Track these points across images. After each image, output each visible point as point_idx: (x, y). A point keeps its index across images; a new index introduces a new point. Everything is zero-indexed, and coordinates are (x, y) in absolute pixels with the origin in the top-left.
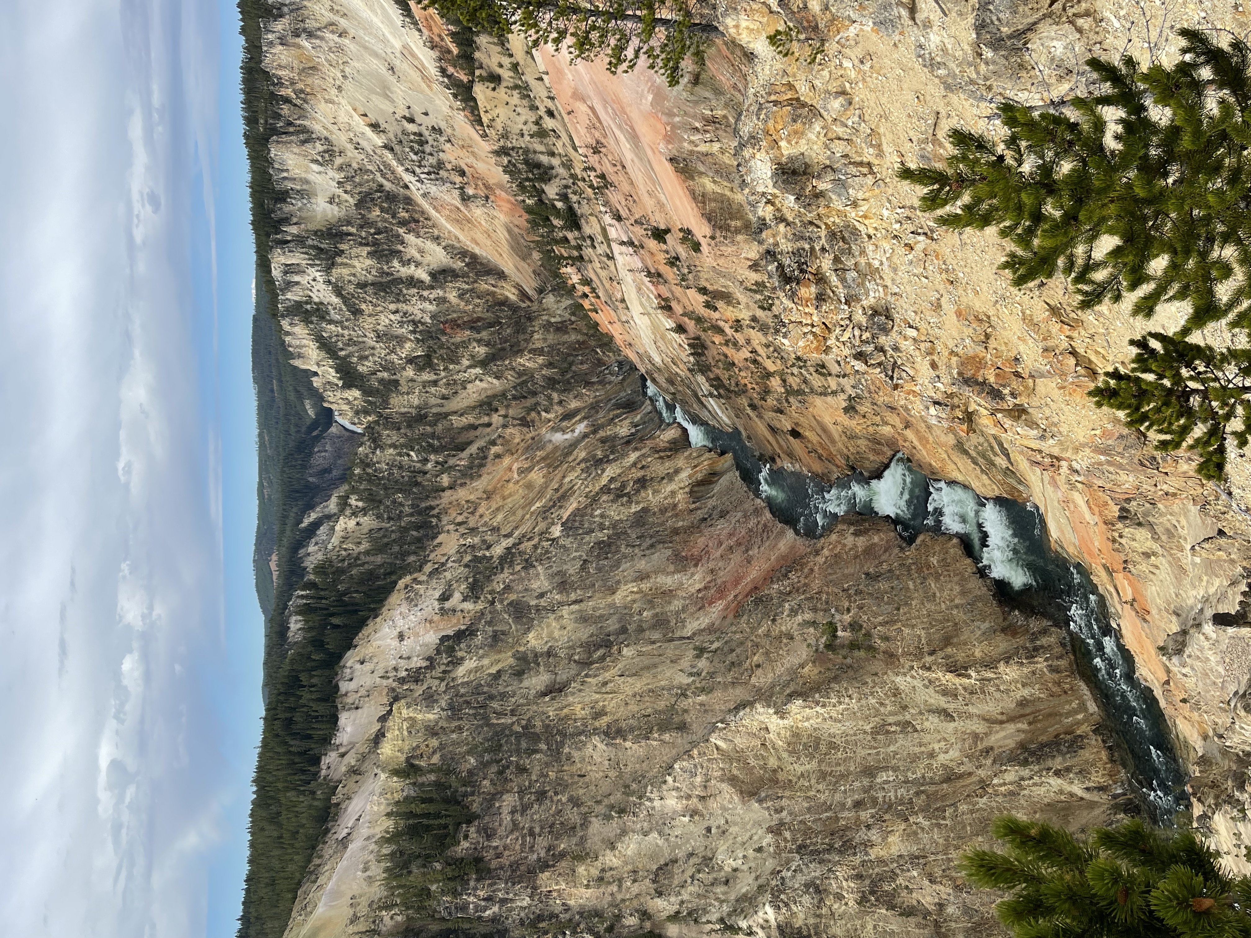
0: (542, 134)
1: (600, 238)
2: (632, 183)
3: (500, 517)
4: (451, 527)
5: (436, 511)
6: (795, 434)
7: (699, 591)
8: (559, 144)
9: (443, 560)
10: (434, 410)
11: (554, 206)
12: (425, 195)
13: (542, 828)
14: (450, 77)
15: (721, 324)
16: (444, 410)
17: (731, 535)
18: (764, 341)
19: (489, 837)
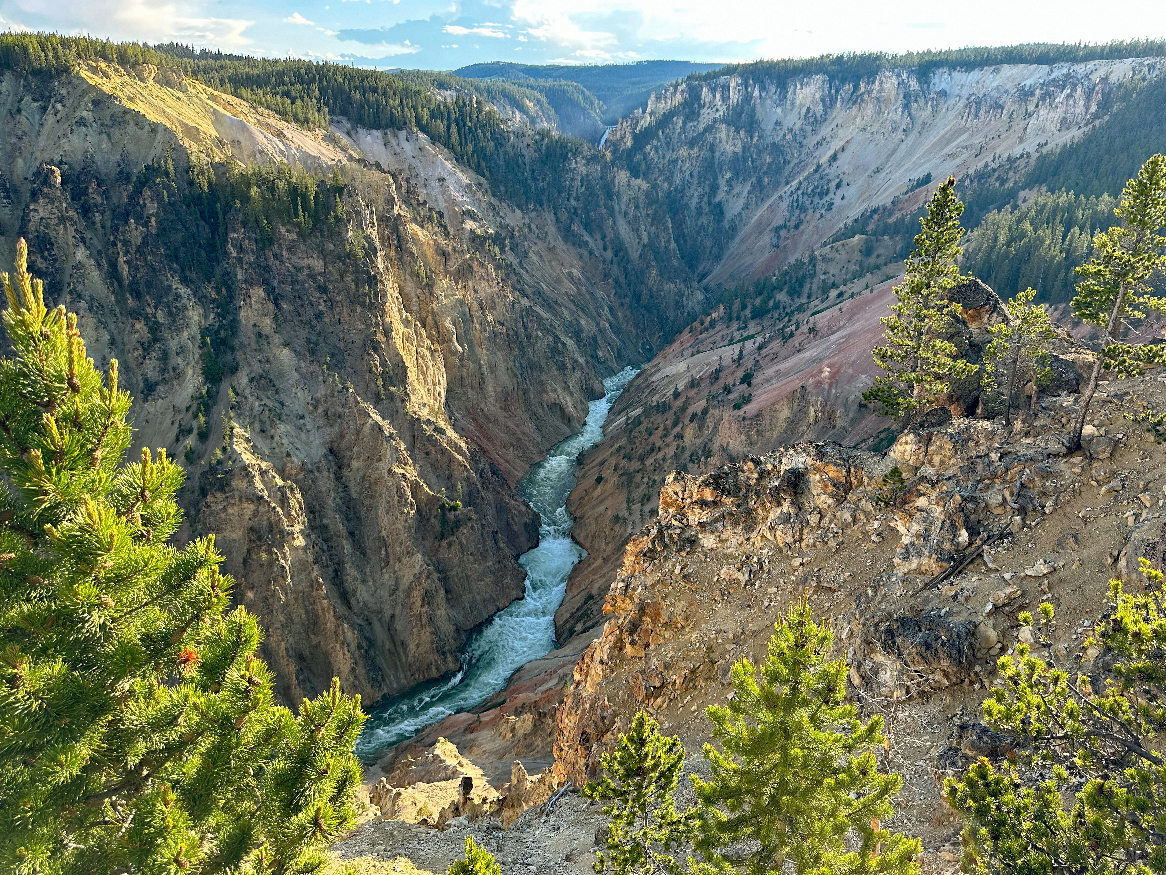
0: (825, 289)
1: (745, 335)
2: (786, 358)
3: (535, 258)
4: (527, 221)
5: (540, 209)
6: (599, 480)
7: (482, 410)
8: (817, 302)
9: (502, 214)
10: (616, 207)
11: (770, 298)
12: (781, 197)
13: (298, 290)
14: (871, 216)
15: (680, 425)
16: (617, 214)
17: (524, 433)
18: (668, 456)
19: (289, 249)
